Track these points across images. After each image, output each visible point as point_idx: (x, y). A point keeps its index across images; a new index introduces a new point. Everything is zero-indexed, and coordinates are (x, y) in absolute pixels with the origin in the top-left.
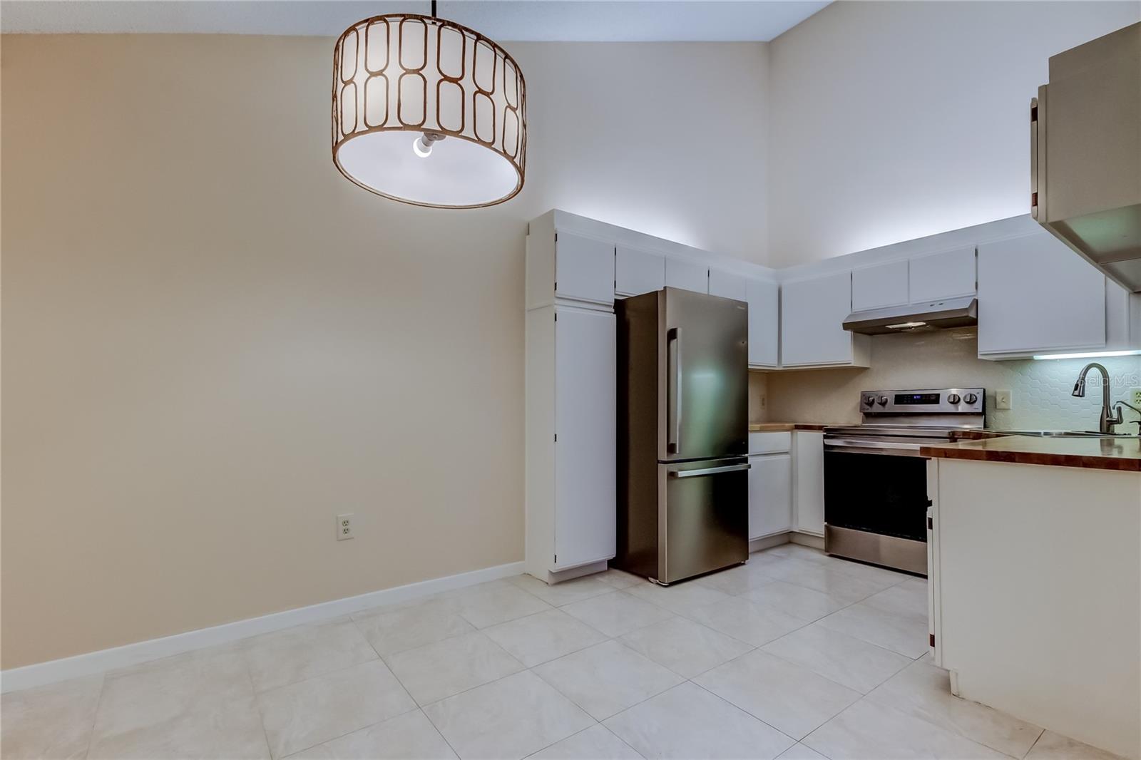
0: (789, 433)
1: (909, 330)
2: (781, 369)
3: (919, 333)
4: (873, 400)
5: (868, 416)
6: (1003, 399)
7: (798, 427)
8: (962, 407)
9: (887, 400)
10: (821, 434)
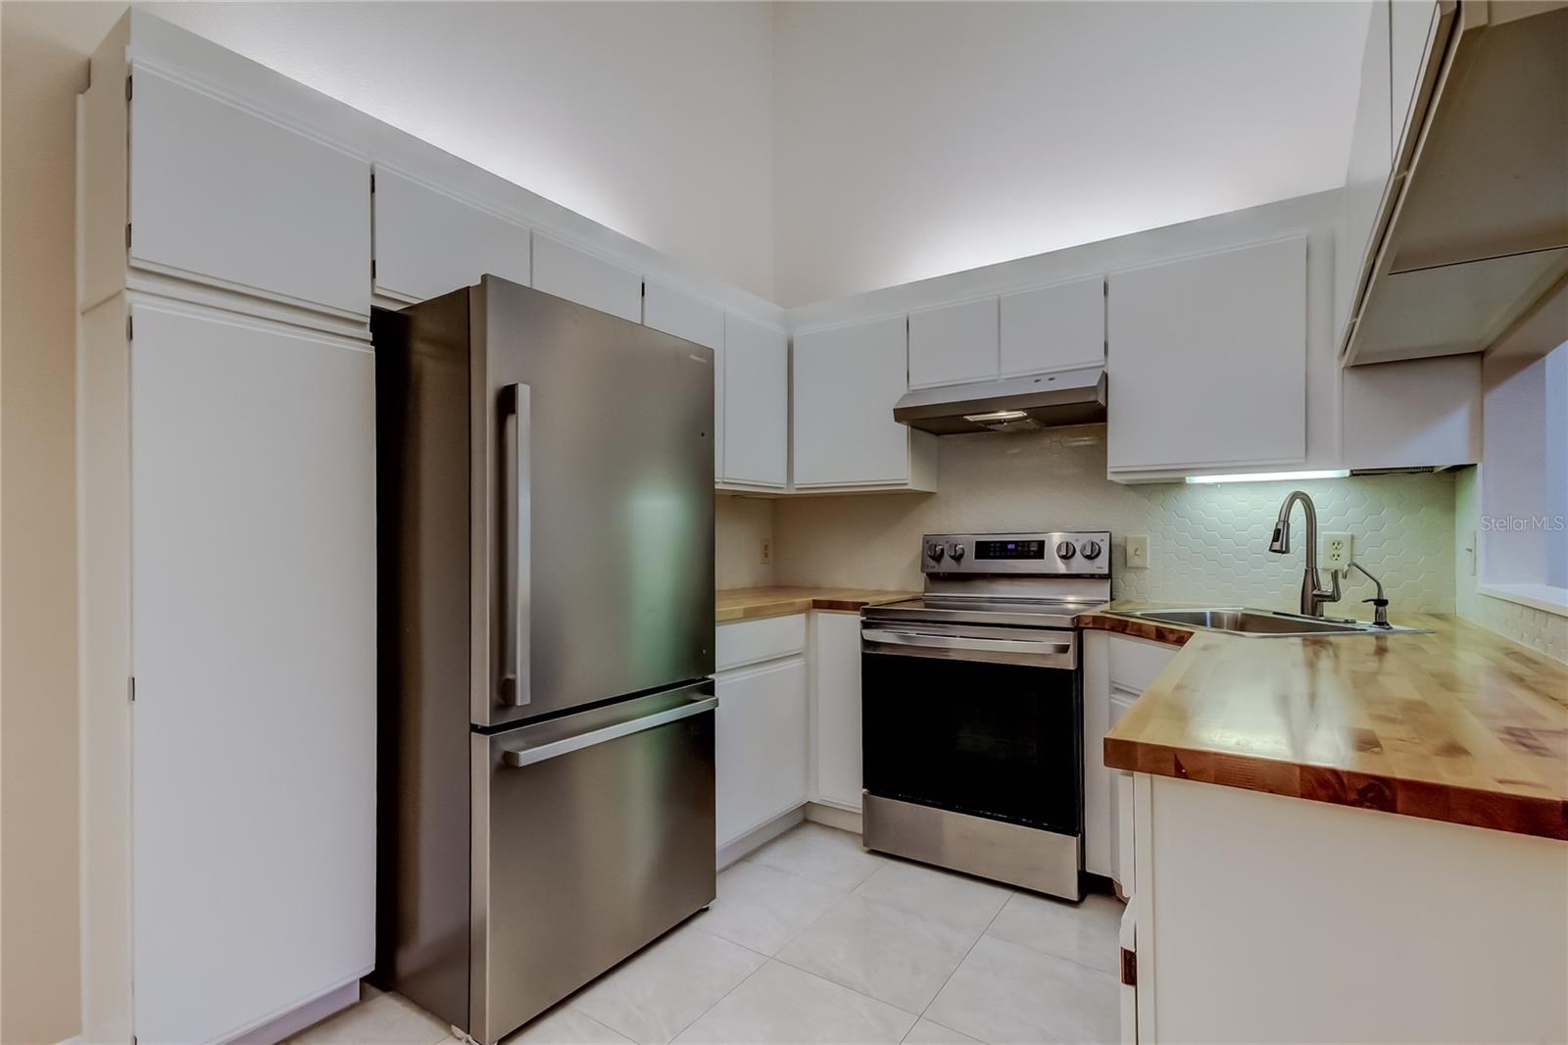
0: (804, 614)
1: (998, 427)
2: (793, 492)
3: (1015, 433)
4: (942, 550)
5: (934, 578)
6: (1136, 550)
7: (818, 605)
8: (1079, 565)
9: (963, 549)
10: (856, 618)
